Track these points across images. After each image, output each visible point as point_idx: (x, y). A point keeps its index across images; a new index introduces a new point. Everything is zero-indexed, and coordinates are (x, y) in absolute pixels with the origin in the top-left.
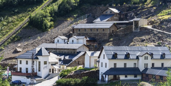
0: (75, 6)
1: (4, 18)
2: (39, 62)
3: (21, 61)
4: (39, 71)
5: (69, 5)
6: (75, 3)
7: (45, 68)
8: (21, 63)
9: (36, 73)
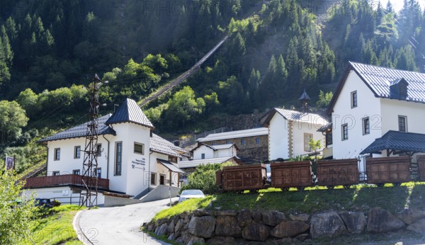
0: (197, 112)
1: (39, 132)
2: (119, 145)
3: (57, 151)
4: (118, 173)
5: (184, 110)
6: (198, 108)
7: (136, 165)
8: (56, 158)
9: (107, 181)
